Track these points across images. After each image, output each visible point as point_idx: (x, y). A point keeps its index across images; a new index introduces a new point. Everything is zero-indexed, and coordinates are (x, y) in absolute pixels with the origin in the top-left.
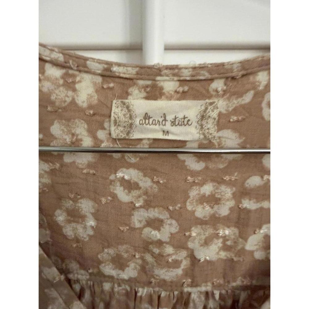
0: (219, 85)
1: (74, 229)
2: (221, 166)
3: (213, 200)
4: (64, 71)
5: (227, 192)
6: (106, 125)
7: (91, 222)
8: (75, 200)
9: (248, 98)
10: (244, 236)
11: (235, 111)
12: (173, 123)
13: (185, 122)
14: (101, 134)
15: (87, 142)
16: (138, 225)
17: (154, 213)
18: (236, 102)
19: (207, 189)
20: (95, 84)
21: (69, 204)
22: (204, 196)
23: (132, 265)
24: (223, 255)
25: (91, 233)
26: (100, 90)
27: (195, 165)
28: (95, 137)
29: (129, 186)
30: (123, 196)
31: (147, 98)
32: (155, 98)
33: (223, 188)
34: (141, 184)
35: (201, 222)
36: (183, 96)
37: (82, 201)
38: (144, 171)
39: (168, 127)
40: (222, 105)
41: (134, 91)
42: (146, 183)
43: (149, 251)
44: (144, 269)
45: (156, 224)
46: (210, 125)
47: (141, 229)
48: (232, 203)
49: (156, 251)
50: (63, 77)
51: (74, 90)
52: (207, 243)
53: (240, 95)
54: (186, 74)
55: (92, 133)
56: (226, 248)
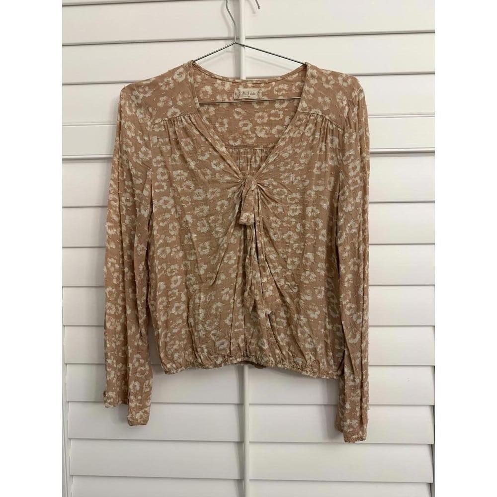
0: (263, 85)
1: (221, 129)
2: (264, 107)
3: (262, 117)
4: (221, 81)
5: (266, 115)
6: (233, 95)
7: (227, 126)
8: (222, 119)
9: (270, 88)
10: (271, 129)
11: (267, 91)
12: (251, 94)
13: (254, 94)
14: (231, 98)
15: (227, 100)
16: (241, 126)
17: (245, 122)
18: (267, 89)
19: (260, 114)
20: (230, 84)
21: (220, 120)
22: (259, 116)
23: (239, 140)
24: (266, 136)
25: (226, 130)
26: (231, 86)
27: (256, 107)
28: (229, 99)
29: (238, 113)
30: (236, 117)
31: (244, 88)
32: (246, 88)
33: (265, 113)
34: (242, 113)
35: (259, 125)
36: (253, 87)
37: (225, 119)
38: (243, 109)
39: (249, 95)
40: (263, 90)
41: (241, 86)
42: (243, 112)
43: (244, 134)
44: (243, 141)
45: (245, 125)
46: (261, 95)
47: (241, 128)
48: (267, 119)
49: (246, 133)
50: (221, 83)
51: (224, 86)
52: (261, 131)
53: (268, 87)
54: (255, 82)
55: (228, 98)
56: (267, 134)
